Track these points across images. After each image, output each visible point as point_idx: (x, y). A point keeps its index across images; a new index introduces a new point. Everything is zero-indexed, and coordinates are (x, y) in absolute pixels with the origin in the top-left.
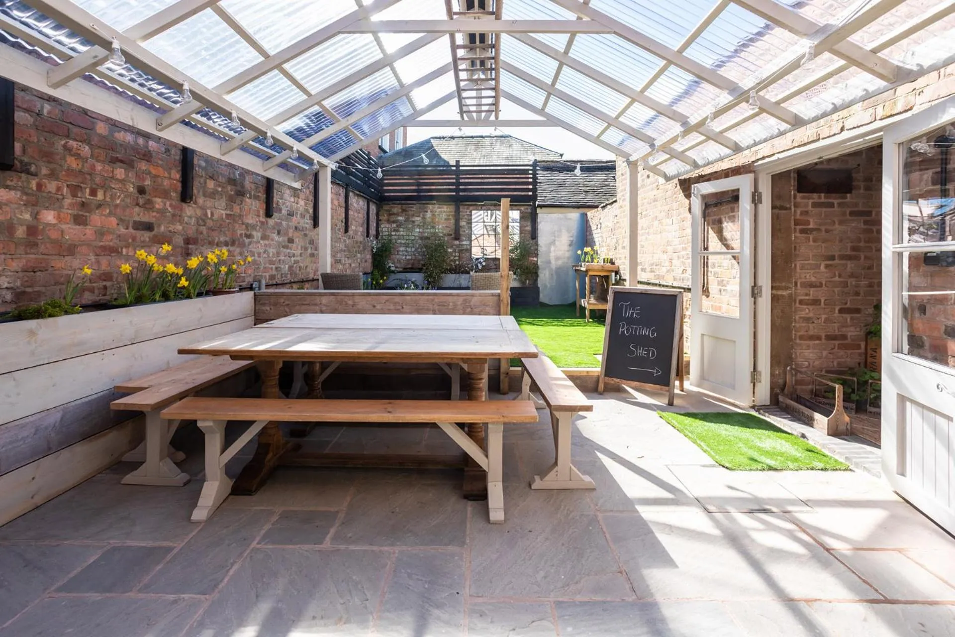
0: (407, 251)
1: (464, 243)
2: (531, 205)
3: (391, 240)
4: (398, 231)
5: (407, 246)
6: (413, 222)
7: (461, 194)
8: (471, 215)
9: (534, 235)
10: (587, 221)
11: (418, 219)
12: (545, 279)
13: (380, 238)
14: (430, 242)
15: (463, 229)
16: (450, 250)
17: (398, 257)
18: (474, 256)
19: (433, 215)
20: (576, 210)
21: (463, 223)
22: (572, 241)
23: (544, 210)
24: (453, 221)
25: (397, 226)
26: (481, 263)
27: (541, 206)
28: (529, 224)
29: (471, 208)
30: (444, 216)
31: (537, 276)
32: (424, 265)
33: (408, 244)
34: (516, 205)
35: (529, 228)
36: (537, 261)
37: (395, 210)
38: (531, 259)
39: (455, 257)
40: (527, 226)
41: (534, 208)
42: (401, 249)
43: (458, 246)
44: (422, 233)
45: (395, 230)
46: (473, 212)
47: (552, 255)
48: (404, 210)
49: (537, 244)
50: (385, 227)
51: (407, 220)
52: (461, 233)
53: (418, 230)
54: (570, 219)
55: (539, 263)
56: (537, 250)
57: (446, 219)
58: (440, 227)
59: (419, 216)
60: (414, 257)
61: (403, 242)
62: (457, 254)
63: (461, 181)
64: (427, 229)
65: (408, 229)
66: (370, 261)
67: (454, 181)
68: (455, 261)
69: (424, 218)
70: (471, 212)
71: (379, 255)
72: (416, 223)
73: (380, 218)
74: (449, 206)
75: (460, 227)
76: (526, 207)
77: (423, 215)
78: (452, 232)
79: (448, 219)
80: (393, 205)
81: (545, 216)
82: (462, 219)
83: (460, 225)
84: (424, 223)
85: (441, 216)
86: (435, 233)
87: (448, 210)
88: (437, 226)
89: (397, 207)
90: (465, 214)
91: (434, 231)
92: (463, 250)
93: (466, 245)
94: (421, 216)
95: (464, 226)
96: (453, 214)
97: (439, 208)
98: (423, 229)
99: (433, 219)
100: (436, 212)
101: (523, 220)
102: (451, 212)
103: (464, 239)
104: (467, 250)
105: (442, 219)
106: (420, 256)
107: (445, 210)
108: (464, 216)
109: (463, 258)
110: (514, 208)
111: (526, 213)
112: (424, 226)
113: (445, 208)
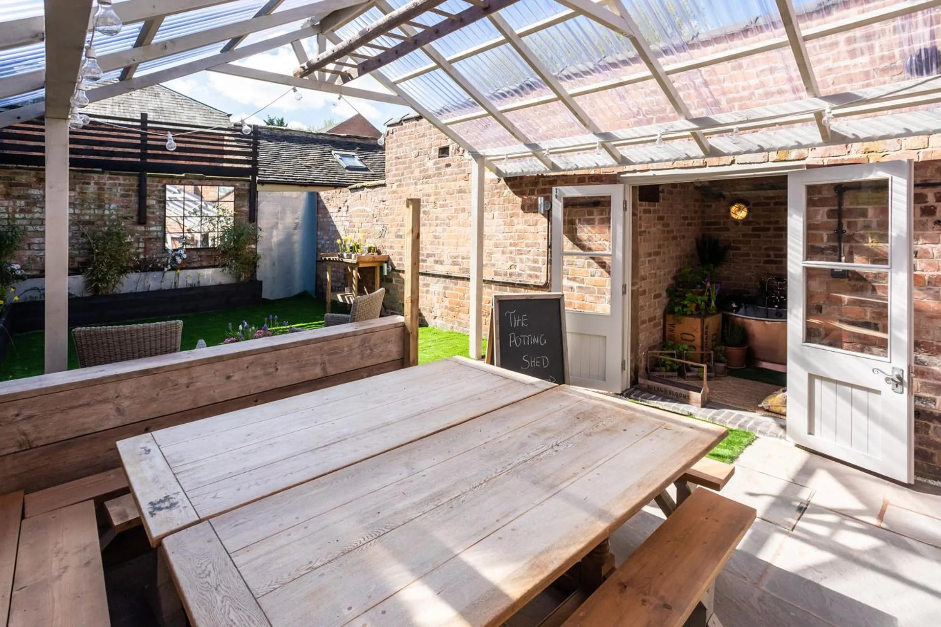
1: (153, 228)
2: (249, 181)
4: (29, 212)
7: (148, 160)
8: (165, 191)
9: (253, 216)
12: (264, 271)
14: (94, 228)
15: (151, 210)
16: (129, 240)
17: (30, 253)
18: (170, 247)
19: (101, 189)
21: (151, 202)
23: (266, 187)
24: (134, 199)
25: (27, 204)
26: (180, 255)
27: (262, 183)
28: (246, 203)
29: (164, 181)
30: (119, 191)
31: (256, 267)
34: (229, 180)
35: (246, 209)
36: (256, 249)
37: (23, 179)
38: (248, 246)
39: (138, 248)
40: (243, 206)
41: (253, 186)
43: (143, 233)
44: (79, 215)
45: (22, 211)
46: (168, 187)
47: (274, 240)
49: (256, 228)
52: (148, 215)
54: (296, 198)
55: (258, 252)
56: (256, 234)
57: (122, 196)
58: (113, 206)
62: (142, 245)
63: (149, 142)
64: (90, 208)
67: (139, 142)
68: (138, 255)
69: (82, 192)
70: (164, 186)
74: (128, 177)
75: (148, 207)
76: (242, 183)
77: (81, 188)
78: (134, 214)
79: (128, 196)
80: (18, 171)
81: (267, 194)
82: (149, 196)
83: (147, 204)
84: (84, 201)
85: (114, 190)
86: (103, 216)
87: (127, 182)
88: (107, 206)
89: (27, 173)
90: (155, 189)
91: (101, 212)
92: (151, 239)
93: (157, 232)
94: (78, 189)
95: (153, 205)
96: (135, 188)
97: (111, 179)
98: (81, 210)
99: (99, 195)
100: (105, 184)
101: (238, 198)
102: (132, 185)
103: (154, 223)
104: (157, 238)
105: (115, 195)
106: (75, 250)
107: (122, 182)
108: (153, 191)
109: (151, 249)
110: (227, 183)
111: (243, 190)
112: (82, 205)
113: (121, 180)
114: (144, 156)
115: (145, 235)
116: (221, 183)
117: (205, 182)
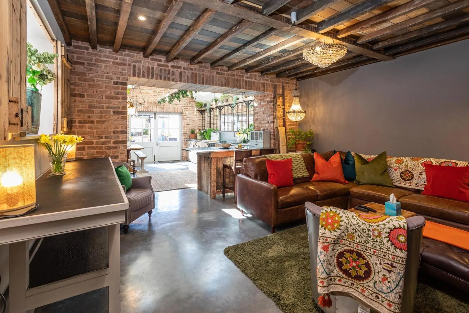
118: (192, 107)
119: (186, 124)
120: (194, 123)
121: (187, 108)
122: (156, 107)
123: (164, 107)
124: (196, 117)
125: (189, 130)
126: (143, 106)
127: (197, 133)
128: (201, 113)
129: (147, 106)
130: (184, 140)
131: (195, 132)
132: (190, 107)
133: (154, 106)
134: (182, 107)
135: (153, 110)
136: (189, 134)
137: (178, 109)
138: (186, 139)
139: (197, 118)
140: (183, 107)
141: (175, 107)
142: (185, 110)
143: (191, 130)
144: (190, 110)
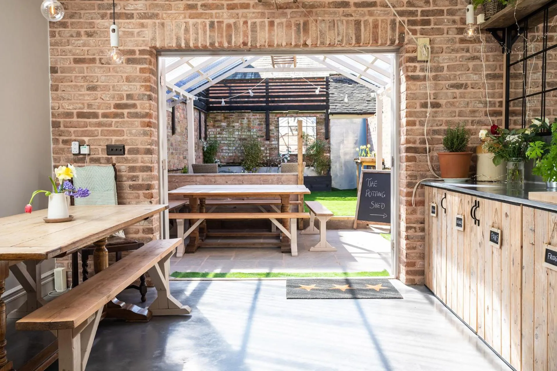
0: (229, 150)
1: (273, 143)
2: (324, 113)
3: (216, 141)
4: (221, 134)
5: (229, 145)
6: (234, 127)
7: (270, 104)
8: (278, 121)
9: (327, 137)
10: (368, 125)
11: (237, 124)
12: (336, 170)
13: (208, 139)
14: (247, 142)
15: (272, 132)
16: (262, 149)
17: (222, 154)
18: (282, 153)
19: (249, 121)
20: (360, 116)
21: (272, 127)
22: (357, 140)
23: (335, 116)
24: (264, 126)
25: (221, 130)
26: (286, 158)
27: (332, 114)
28: (323, 127)
29: (278, 116)
30: (257, 122)
31: (330, 168)
32: (243, 160)
33: (230, 144)
34: (313, 113)
35: (323, 131)
36: (330, 156)
37: (219, 118)
38: (325, 154)
39: (267, 153)
40: (322, 129)
41: (327, 115)
42: (225, 148)
43: (269, 145)
44: (240, 135)
45: (219, 134)
46: (280, 119)
47: (342, 151)
48: (225, 118)
49: (329, 143)
50: (212, 131)
51: (228, 125)
52: (271, 135)
53: (237, 133)
54: (355, 123)
55: (331, 158)
56: (330, 147)
57: (259, 125)
58: (255, 130)
59: (238, 122)
60: (234, 154)
61: (226, 142)
62: (268, 152)
63: (270, 94)
64: (245, 132)
65: (230, 133)
66: (202, 157)
67: (265, 94)
68: (267, 157)
69: (242, 124)
70: (278, 118)
71: (208, 153)
72: (236, 128)
73: (208, 124)
74: (261, 114)
75: (270, 130)
76: (321, 114)
77: (241, 121)
78: (264, 135)
79: (261, 124)
80: (217, 114)
81: (336, 121)
82: (271, 124)
83: (270, 129)
84: (242, 128)
85: (255, 122)
86: (250, 135)
87: (261, 117)
88: (252, 130)
89: (220, 115)
90: (273, 120)
91: (250, 133)
92: (272, 148)
93: (275, 144)
94: (240, 122)
95: (273, 130)
96: (264, 120)
97: (253, 115)
98: (241, 132)
99: (249, 124)
100: (251, 119)
101: (318, 124)
102: (262, 119)
103: (273, 139)
104: (275, 148)
105: (255, 124)
106: (239, 153)
107: (258, 117)
108: (273, 122)
109: (273, 154)
110: (312, 115)
111: (321, 119)
112: (241, 130)
113: (258, 116)
114: (267, 102)
115: (269, 146)
116: (308, 115)
117: (299, 115)
118: (451, 13)
119: (418, 103)
120: (462, 96)
121: (427, 23)
122: (272, 24)
123: (306, 24)
124: (471, 64)
125: (435, 132)
126: (212, 24)
127: (475, 150)
128: (501, 40)
129: (226, 22)
130: (410, 185)
131: (470, 145)
132: (441, 12)
133: (258, 21)
134: (399, 19)
135: (254, 39)
136: (435, 154)
137: (376, 26)
138: (419, 182)
139: (477, 70)
140: (406, 19)
141: (363, 19)
142: (414, 32)
143: (446, 132)
144: (440, 32)
